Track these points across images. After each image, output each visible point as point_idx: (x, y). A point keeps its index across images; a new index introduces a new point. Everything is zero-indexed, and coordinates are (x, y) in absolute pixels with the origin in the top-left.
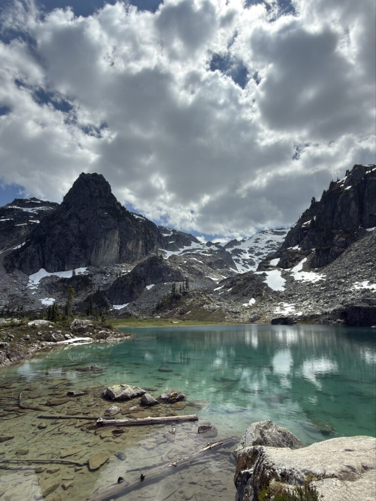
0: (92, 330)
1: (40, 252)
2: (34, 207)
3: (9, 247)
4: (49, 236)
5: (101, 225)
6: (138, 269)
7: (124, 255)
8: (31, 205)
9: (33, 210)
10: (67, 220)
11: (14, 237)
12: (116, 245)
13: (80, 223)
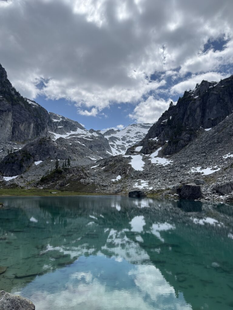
6: (28, 147)
7: (16, 134)
12: (9, 126)
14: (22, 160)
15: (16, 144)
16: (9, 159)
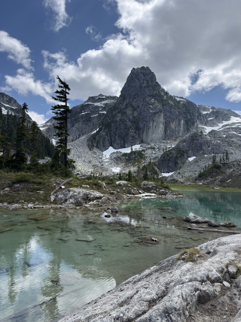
0: (156, 189)
1: (109, 135)
2: (102, 101)
3: (89, 132)
4: (113, 123)
5: (149, 110)
6: (180, 144)
7: (169, 133)
8: (99, 100)
9: (101, 104)
10: (124, 109)
11: (91, 125)
12: (162, 126)
13: (134, 111)
14: (176, 157)
15: (169, 142)
16: (164, 157)
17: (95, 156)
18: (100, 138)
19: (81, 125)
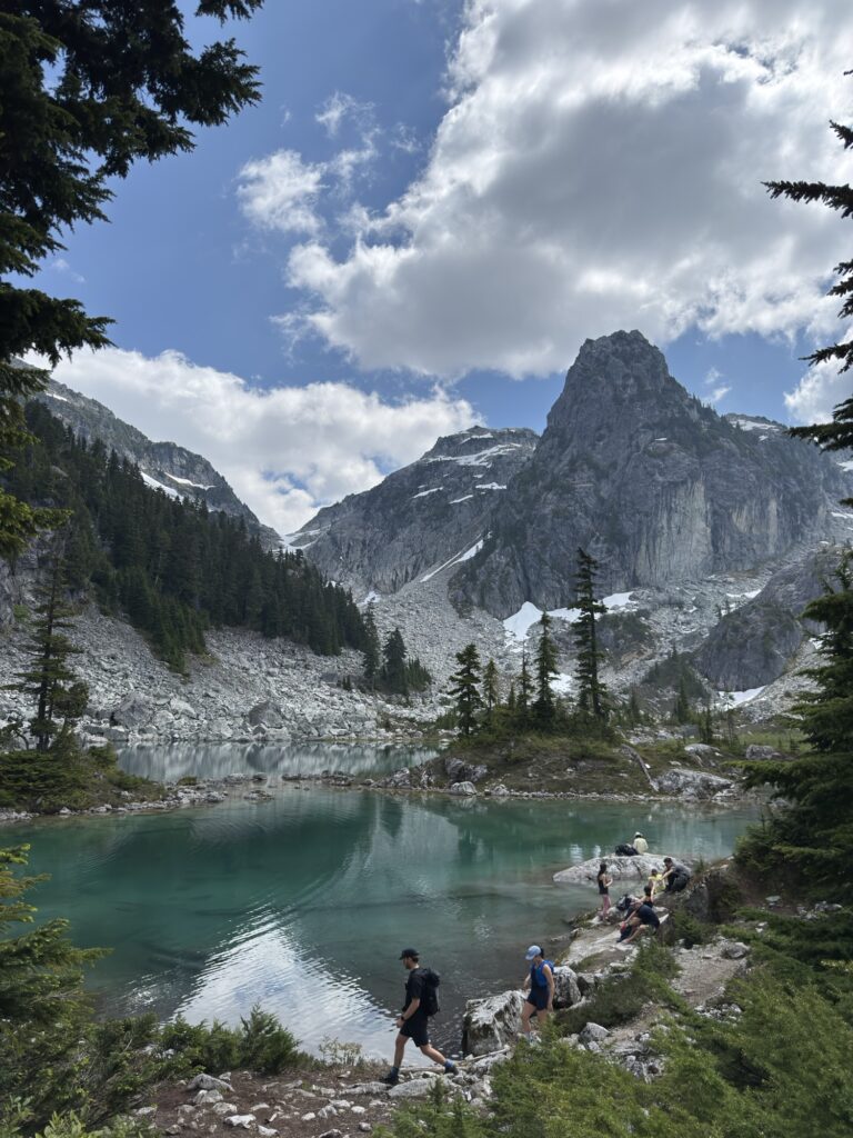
1: (518, 564)
2: (480, 450)
3: (449, 555)
4: (532, 524)
5: (653, 475)
6: (776, 587)
7: (727, 549)
8: (473, 448)
9: (479, 458)
10: (566, 476)
11: (453, 532)
12: (701, 525)
13: (598, 479)
14: (767, 634)
15: (732, 579)
16: (725, 635)
17: (480, 635)
18: (489, 574)
19: (418, 532)
